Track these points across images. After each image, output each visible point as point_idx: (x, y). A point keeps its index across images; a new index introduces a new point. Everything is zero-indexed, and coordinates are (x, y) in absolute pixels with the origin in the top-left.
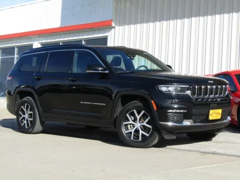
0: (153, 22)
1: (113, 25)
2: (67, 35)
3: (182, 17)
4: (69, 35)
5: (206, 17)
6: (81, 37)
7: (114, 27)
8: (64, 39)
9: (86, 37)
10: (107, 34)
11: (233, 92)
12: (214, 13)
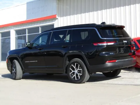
0: (80, 14)
1: (57, 17)
2: (30, 25)
3: (97, 10)
4: (29, 25)
5: (111, 9)
6: (38, 25)
7: (57, 19)
8: (29, 27)
9: (41, 25)
10: (53, 23)
11: (137, 50)
12: (115, 7)
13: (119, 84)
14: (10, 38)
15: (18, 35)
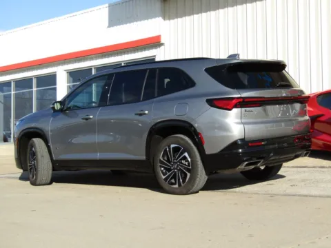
1: (162, 41)
7: (163, 44)
13: (312, 196)
14: (55, 89)
15: (73, 82)
